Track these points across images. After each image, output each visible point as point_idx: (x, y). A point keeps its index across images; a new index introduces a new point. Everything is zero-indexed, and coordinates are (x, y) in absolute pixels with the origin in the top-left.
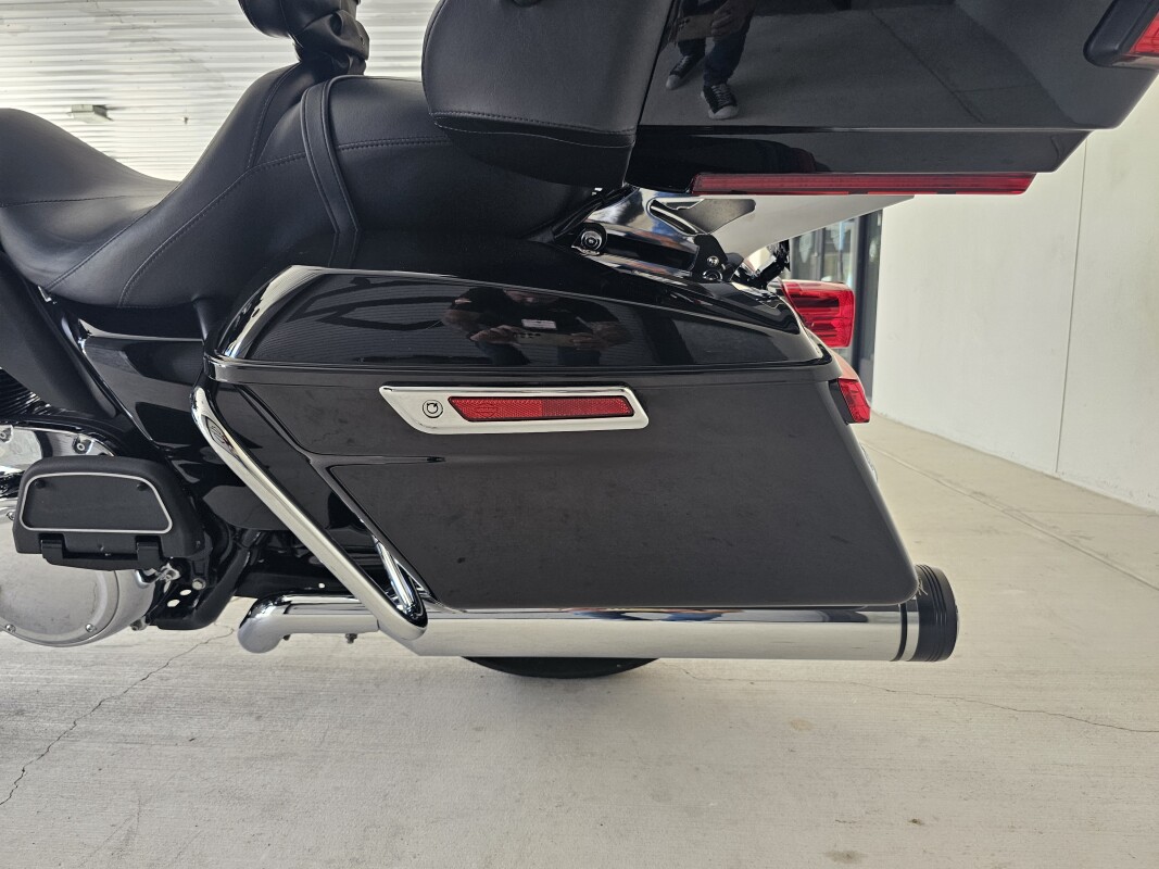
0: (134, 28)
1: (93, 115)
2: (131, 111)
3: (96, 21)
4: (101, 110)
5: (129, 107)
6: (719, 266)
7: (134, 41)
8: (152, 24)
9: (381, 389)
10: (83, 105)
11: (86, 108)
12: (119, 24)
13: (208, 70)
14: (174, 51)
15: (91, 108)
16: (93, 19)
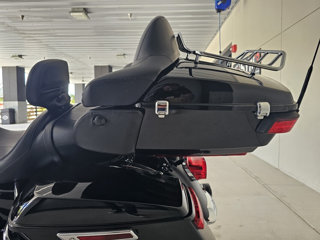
0: (29, 37)
1: (18, 58)
2: (29, 56)
3: (19, 35)
4: (21, 56)
5: (29, 55)
6: (166, 166)
7: (29, 40)
8: (34, 36)
9: (58, 235)
10: (15, 55)
11: (16, 56)
12: (25, 36)
13: (50, 47)
14: (40, 42)
15: (18, 56)
16: (18, 35)
